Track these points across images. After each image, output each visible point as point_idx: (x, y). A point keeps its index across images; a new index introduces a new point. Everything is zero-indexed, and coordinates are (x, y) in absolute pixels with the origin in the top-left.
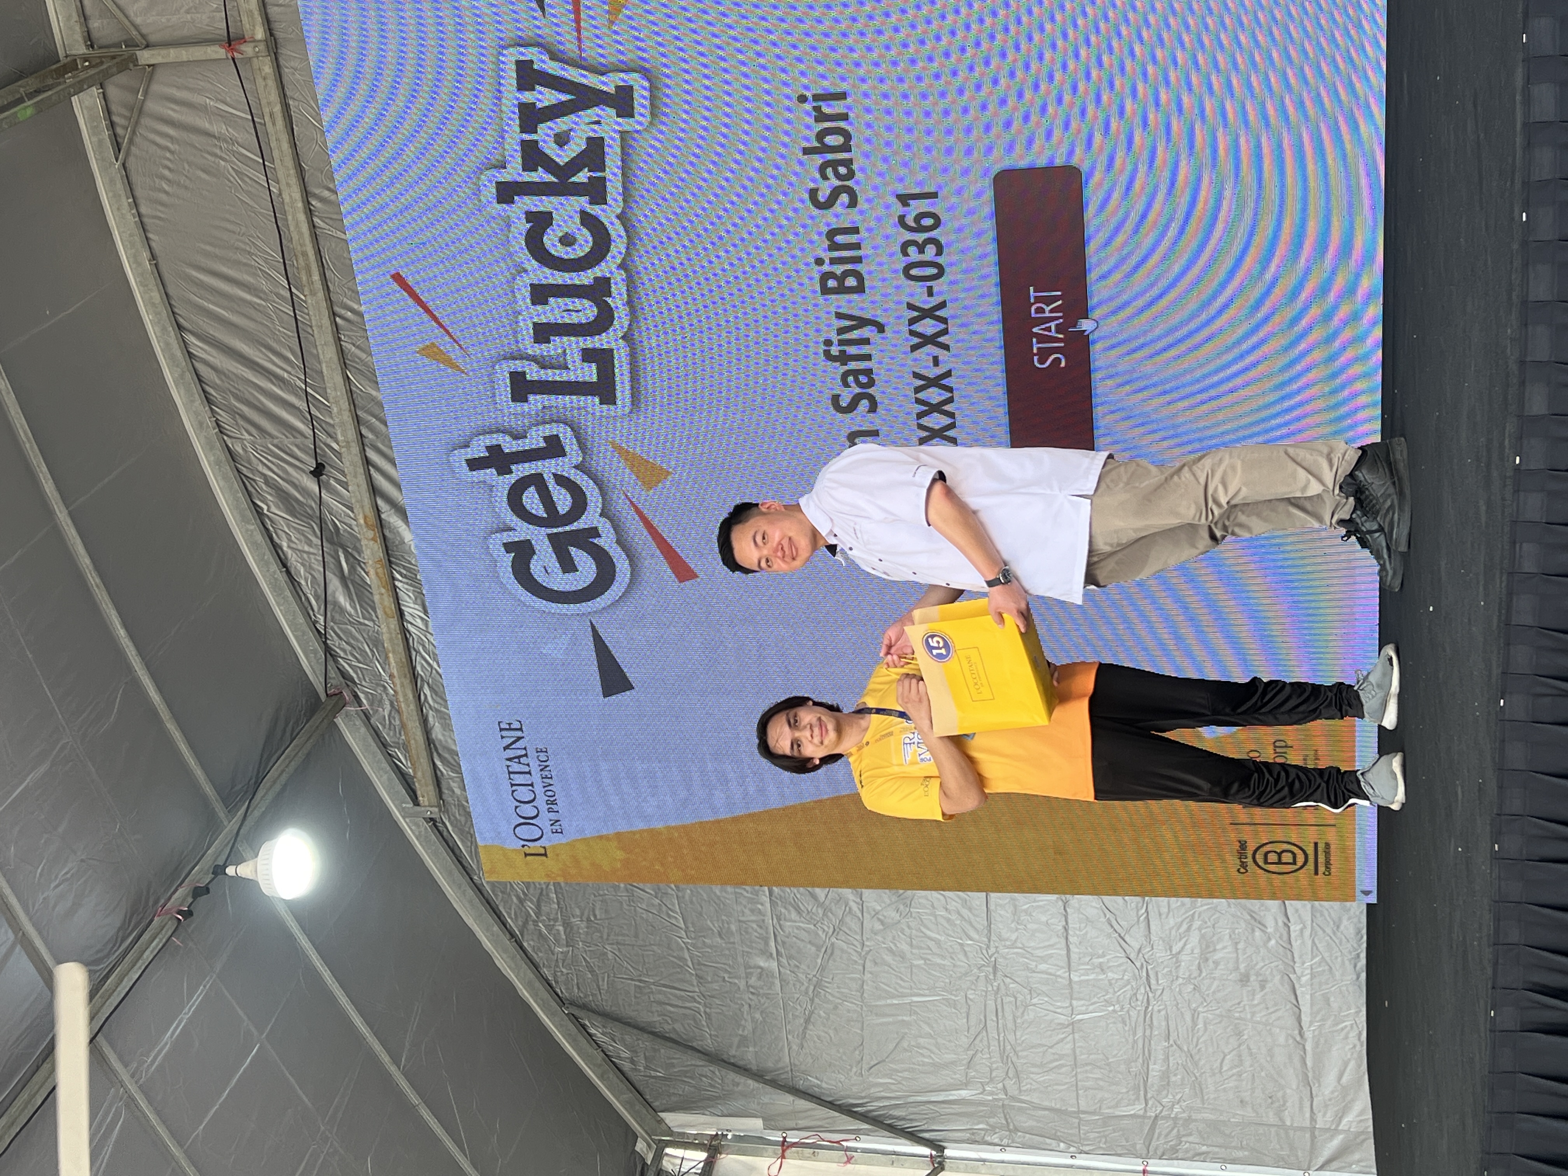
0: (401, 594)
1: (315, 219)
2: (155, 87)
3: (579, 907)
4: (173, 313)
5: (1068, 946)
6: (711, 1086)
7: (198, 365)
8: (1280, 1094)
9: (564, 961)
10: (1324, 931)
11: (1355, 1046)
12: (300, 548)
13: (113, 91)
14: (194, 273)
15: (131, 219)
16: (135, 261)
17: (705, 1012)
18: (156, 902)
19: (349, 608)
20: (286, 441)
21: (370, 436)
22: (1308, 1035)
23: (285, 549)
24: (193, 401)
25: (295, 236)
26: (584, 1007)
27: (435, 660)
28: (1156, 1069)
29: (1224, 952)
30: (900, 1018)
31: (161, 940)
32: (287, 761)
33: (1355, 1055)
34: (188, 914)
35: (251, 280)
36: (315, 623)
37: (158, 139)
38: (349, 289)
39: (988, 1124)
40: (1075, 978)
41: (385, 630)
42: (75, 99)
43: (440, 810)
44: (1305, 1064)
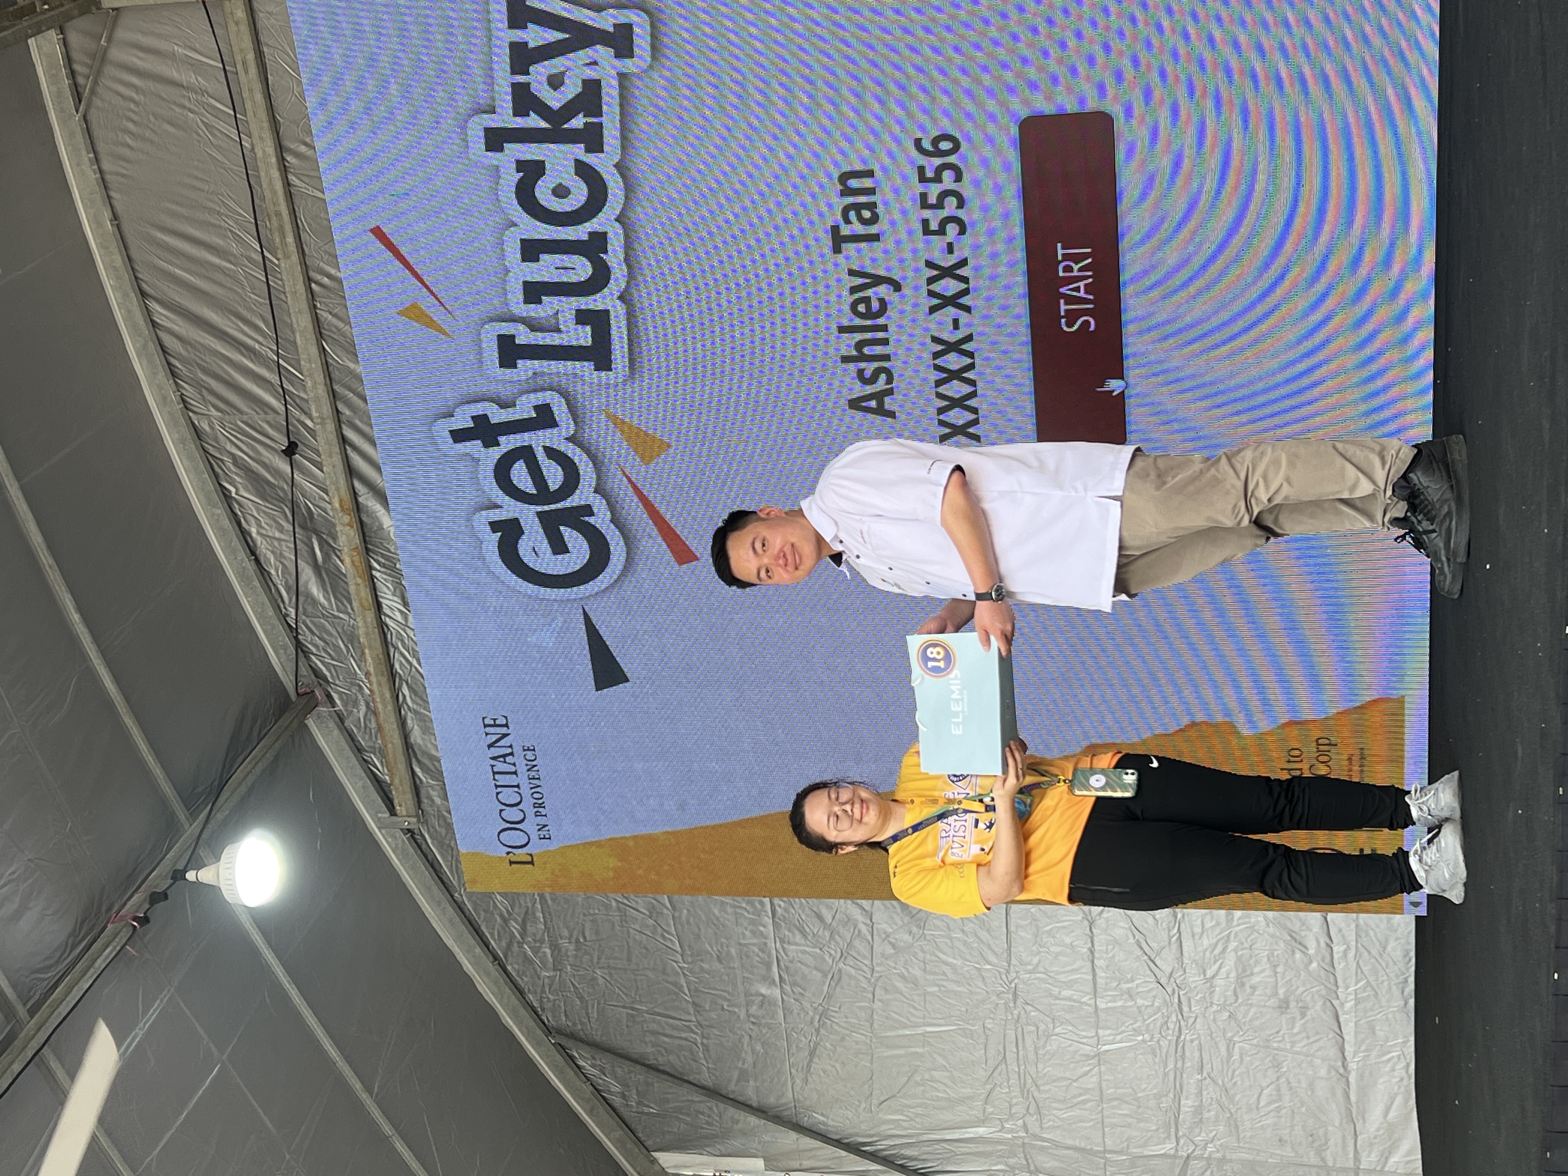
0: (378, 584)
1: (290, 177)
2: (120, 34)
3: (567, 928)
4: (136, 278)
5: (1093, 970)
6: (708, 1123)
7: (164, 336)
8: (1321, 1131)
9: (550, 986)
10: (1369, 953)
11: (1402, 1080)
12: (270, 534)
13: (74, 38)
14: (159, 235)
15: (93, 176)
16: (96, 223)
17: (702, 1044)
18: (109, 909)
19: (322, 600)
20: (256, 417)
21: (348, 412)
22: (1352, 1066)
23: (254, 535)
24: (155, 374)
25: (268, 194)
26: (572, 1036)
27: (415, 655)
28: (1188, 1104)
29: (1261, 976)
30: (913, 1050)
31: (115, 948)
32: (254, 763)
33: (1402, 1089)
34: (144, 921)
35: (221, 242)
36: (285, 616)
37: (122, 89)
38: (325, 252)
39: (1007, 1165)
40: (1102, 1005)
41: (360, 624)
42: (31, 42)
43: (419, 821)
44: (1348, 1098)
